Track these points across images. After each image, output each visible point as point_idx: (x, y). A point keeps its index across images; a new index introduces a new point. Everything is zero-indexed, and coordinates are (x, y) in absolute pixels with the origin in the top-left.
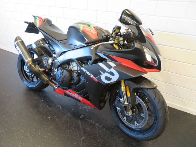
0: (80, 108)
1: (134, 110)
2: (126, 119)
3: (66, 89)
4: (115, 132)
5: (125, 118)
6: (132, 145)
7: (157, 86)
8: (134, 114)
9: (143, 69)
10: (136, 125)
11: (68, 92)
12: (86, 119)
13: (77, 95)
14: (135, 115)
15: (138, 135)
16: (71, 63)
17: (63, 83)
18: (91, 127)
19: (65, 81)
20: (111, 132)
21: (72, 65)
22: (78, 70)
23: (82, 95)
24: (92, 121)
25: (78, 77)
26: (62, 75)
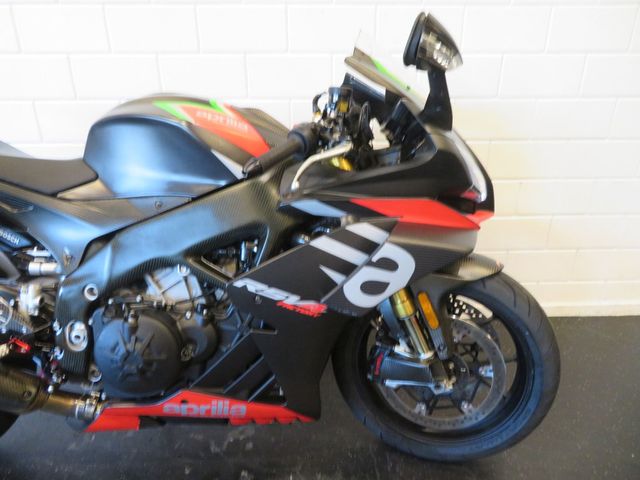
0: (214, 449)
3: (157, 398)
7: (502, 267)
9: (468, 220)
11: (170, 406)
13: (220, 403)
15: (479, 445)
16: (152, 277)
17: (149, 374)
19: (155, 365)
21: (157, 283)
22: (192, 300)
23: (245, 393)
25: (210, 327)
26: (136, 340)
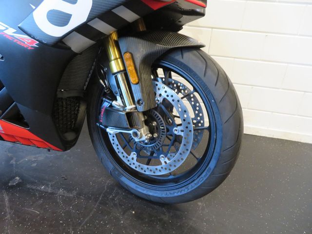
0: (13, 162)
1: (154, 124)
2: (135, 157)
4: (113, 199)
5: (134, 155)
6: (160, 220)
8: (156, 135)
10: (163, 163)
12: (28, 186)
14: (158, 137)
15: (172, 192)
18: (41, 201)
20: (100, 203)
24: (47, 185)
